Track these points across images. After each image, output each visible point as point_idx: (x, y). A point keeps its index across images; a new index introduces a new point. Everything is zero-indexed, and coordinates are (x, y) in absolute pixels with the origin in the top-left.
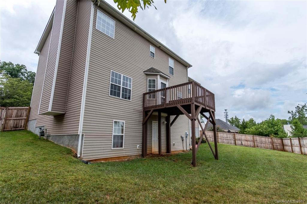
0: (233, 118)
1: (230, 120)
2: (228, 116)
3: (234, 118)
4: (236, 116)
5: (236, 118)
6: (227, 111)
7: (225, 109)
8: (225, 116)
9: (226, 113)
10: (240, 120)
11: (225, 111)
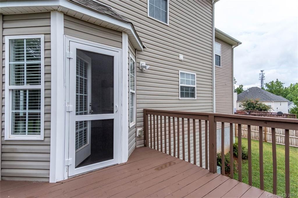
0: (273, 82)
1: (269, 84)
2: (264, 78)
3: (275, 81)
4: (277, 79)
5: (277, 81)
6: (264, 72)
7: (262, 70)
8: (260, 78)
9: (261, 75)
10: (282, 83)
11: (260, 72)
